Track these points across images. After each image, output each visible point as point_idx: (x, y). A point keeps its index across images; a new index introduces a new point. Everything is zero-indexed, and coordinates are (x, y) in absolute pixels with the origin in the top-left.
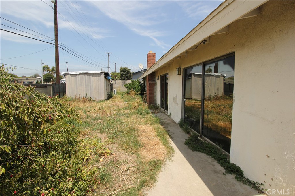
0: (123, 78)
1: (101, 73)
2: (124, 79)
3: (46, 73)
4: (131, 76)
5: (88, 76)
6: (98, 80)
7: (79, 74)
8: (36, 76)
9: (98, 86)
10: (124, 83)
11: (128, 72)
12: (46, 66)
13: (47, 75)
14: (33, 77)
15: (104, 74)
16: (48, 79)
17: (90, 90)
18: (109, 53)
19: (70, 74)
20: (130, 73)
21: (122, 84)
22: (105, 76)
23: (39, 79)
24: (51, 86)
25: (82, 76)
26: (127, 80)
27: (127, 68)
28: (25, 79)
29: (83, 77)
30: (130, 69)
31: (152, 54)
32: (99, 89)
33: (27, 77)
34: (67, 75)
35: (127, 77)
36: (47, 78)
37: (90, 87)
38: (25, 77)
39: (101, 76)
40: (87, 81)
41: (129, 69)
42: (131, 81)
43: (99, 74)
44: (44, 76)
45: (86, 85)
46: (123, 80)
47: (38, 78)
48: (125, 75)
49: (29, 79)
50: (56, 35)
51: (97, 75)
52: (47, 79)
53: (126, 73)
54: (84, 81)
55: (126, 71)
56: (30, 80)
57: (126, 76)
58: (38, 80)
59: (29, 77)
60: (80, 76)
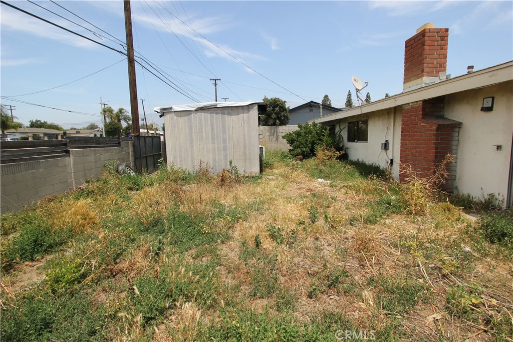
0: (271, 121)
1: (251, 106)
2: (274, 124)
3: (108, 120)
4: (287, 117)
5: (217, 114)
6: (244, 122)
7: (195, 110)
8: (93, 127)
9: (244, 139)
10: (273, 131)
11: (282, 107)
12: (107, 107)
13: (110, 124)
14: (87, 129)
15: (256, 107)
16: (113, 131)
17: (224, 150)
18: (215, 80)
19: (175, 111)
20: (286, 110)
21: (268, 134)
22: (259, 114)
23: (98, 131)
24: (130, 142)
25: (203, 115)
26: (280, 124)
27: (278, 100)
28: (74, 132)
29: (205, 117)
30: (285, 102)
31: (438, 31)
32: (245, 147)
33: (78, 129)
34: (169, 112)
35: (279, 119)
36: (111, 128)
37: (224, 141)
38: (75, 129)
39: (251, 112)
40: (215, 128)
41: (283, 100)
42: (299, 127)
43: (245, 108)
44: (106, 125)
45: (213, 138)
46: (272, 125)
47: (96, 131)
48: (275, 113)
49: (81, 131)
50: (129, 35)
51: (241, 111)
52: (110, 130)
53: (277, 109)
54: (210, 127)
55: (278, 105)
56: (82, 133)
57: (277, 116)
58: (96, 133)
59: (81, 129)
60: (199, 114)
